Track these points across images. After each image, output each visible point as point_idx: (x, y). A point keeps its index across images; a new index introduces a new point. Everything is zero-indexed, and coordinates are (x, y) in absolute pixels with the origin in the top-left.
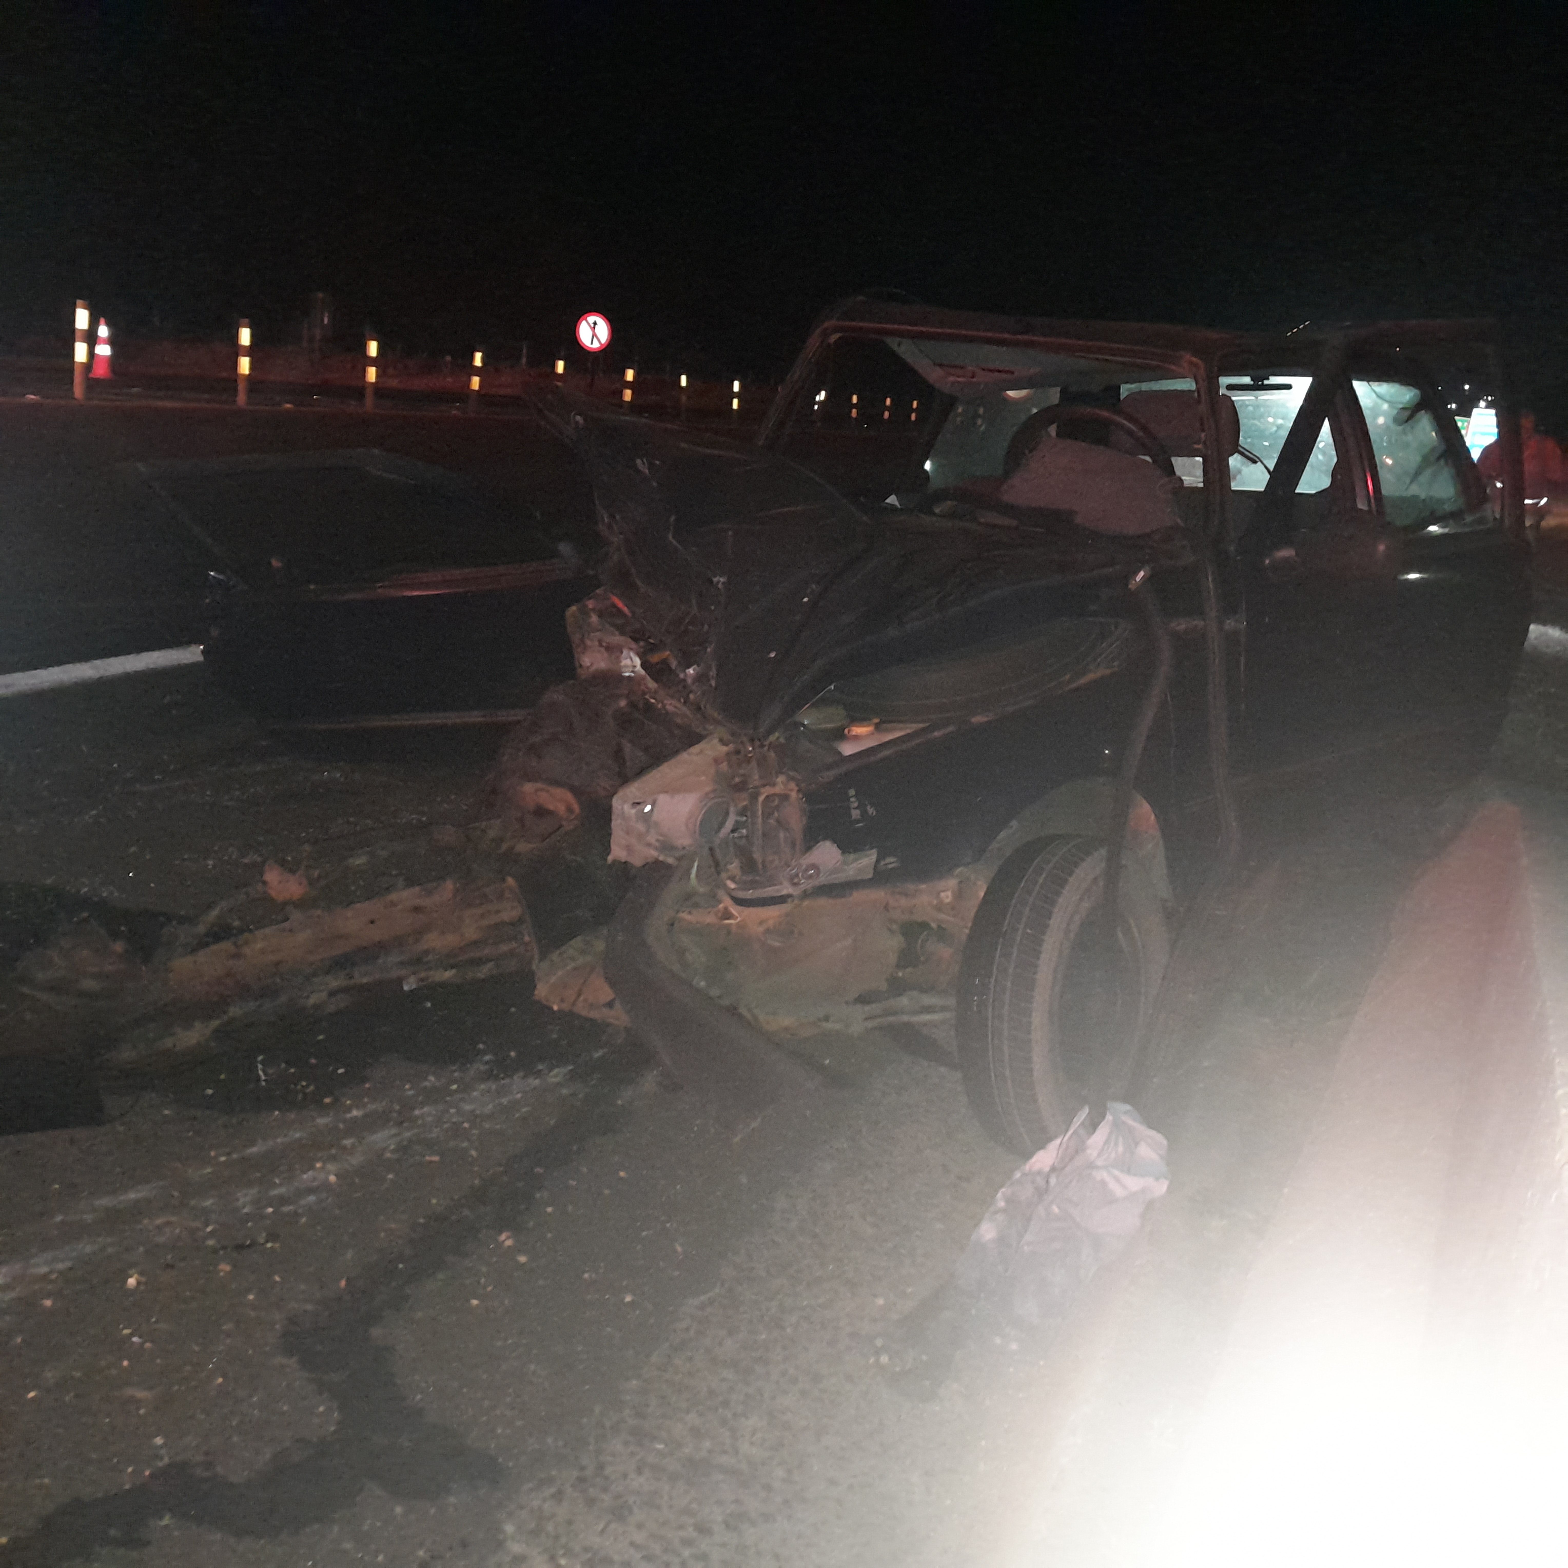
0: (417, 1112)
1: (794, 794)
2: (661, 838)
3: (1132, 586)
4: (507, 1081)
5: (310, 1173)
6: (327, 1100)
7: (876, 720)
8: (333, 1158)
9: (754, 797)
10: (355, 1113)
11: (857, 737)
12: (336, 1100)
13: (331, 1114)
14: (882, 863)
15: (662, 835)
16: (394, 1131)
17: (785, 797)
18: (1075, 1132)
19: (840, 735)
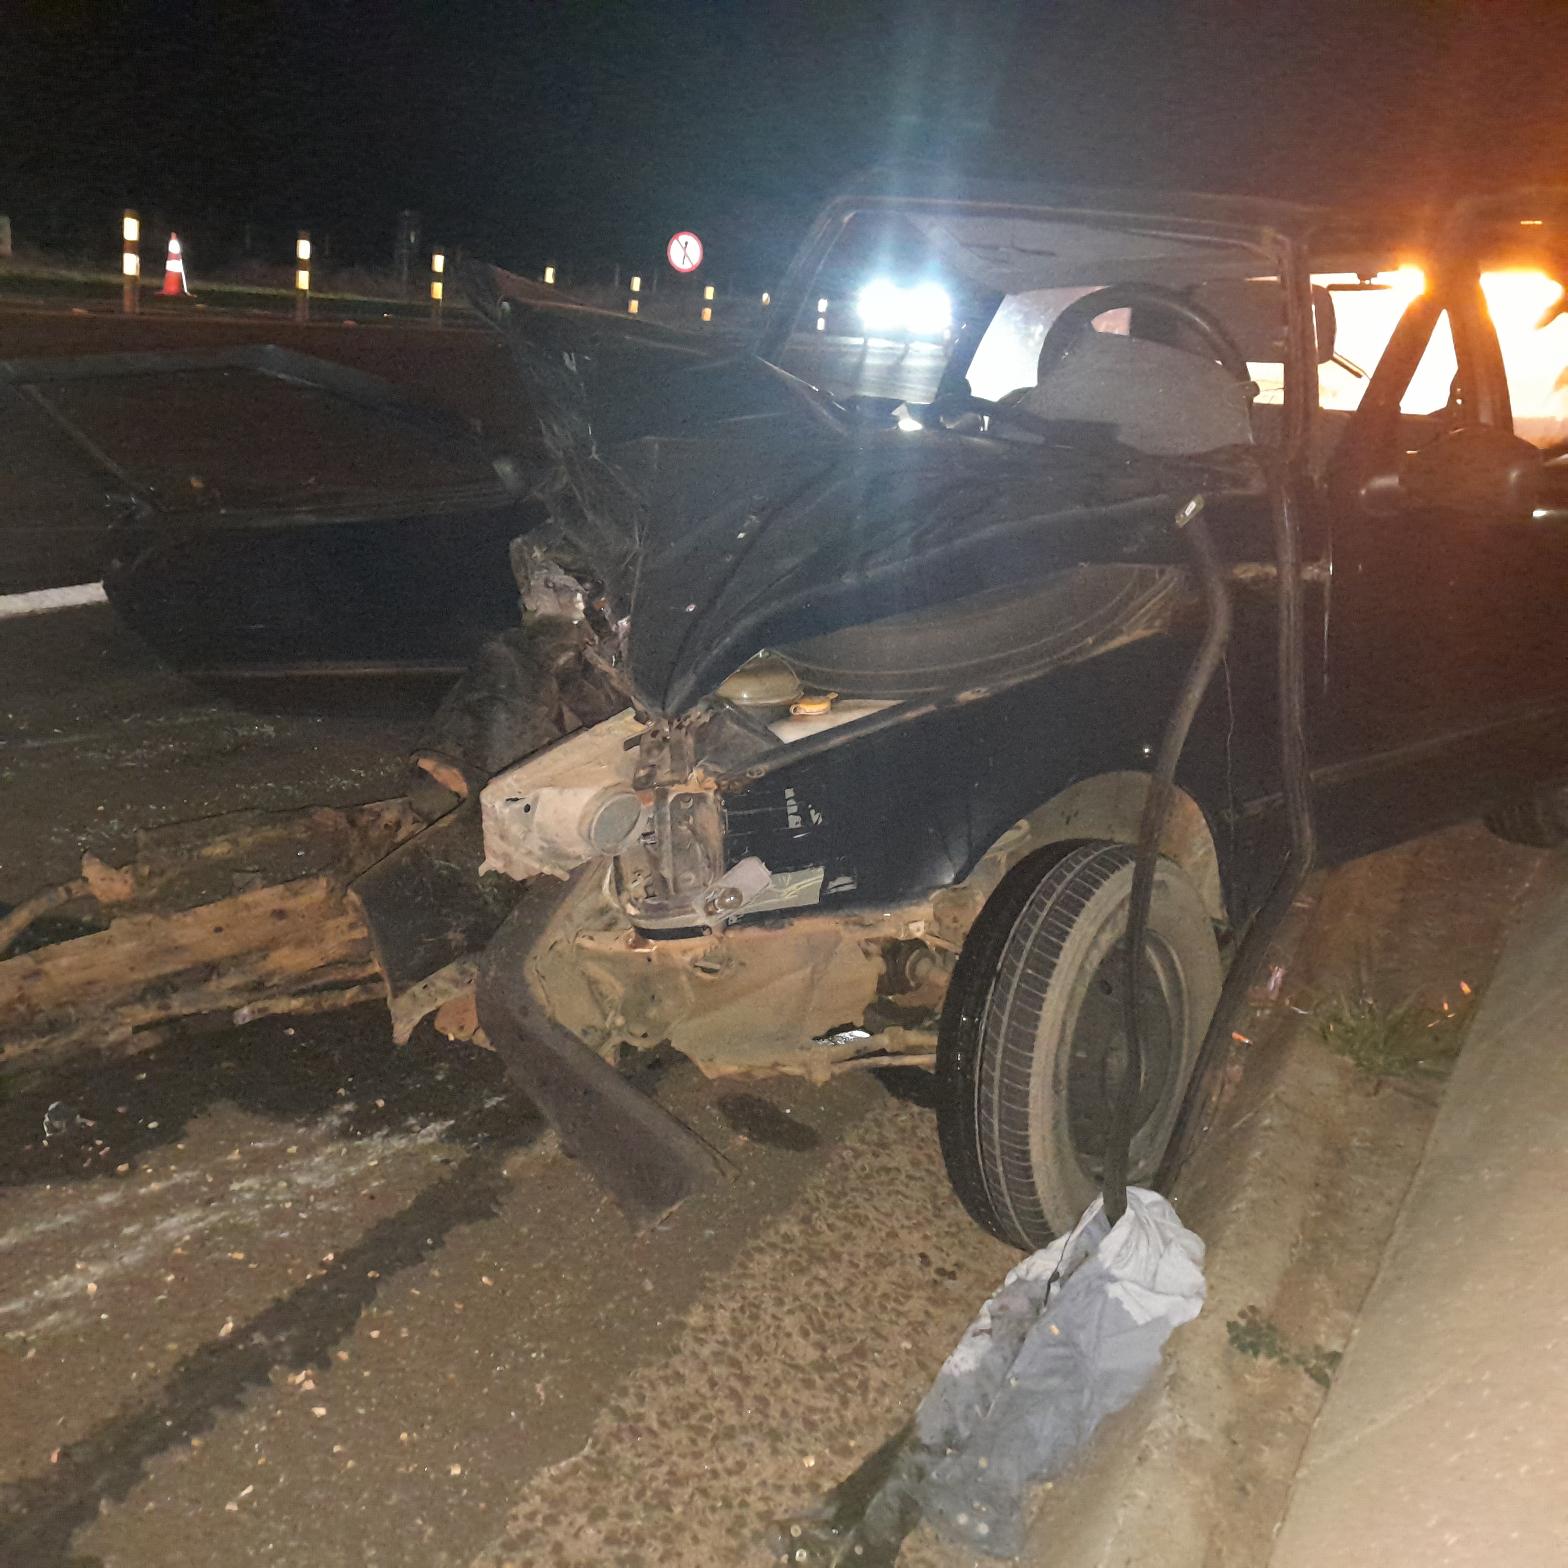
0: (235, 1186)
1: (711, 794)
2: (545, 845)
3: (1180, 522)
4: (365, 1141)
5: (66, 1278)
6: (122, 1168)
7: (833, 696)
8: (103, 1256)
9: (662, 795)
10: (155, 1186)
11: (803, 718)
12: (133, 1168)
13: (122, 1187)
14: (832, 884)
15: (547, 841)
16: (197, 1214)
17: (700, 798)
18: (1086, 1230)
19: (784, 714)
